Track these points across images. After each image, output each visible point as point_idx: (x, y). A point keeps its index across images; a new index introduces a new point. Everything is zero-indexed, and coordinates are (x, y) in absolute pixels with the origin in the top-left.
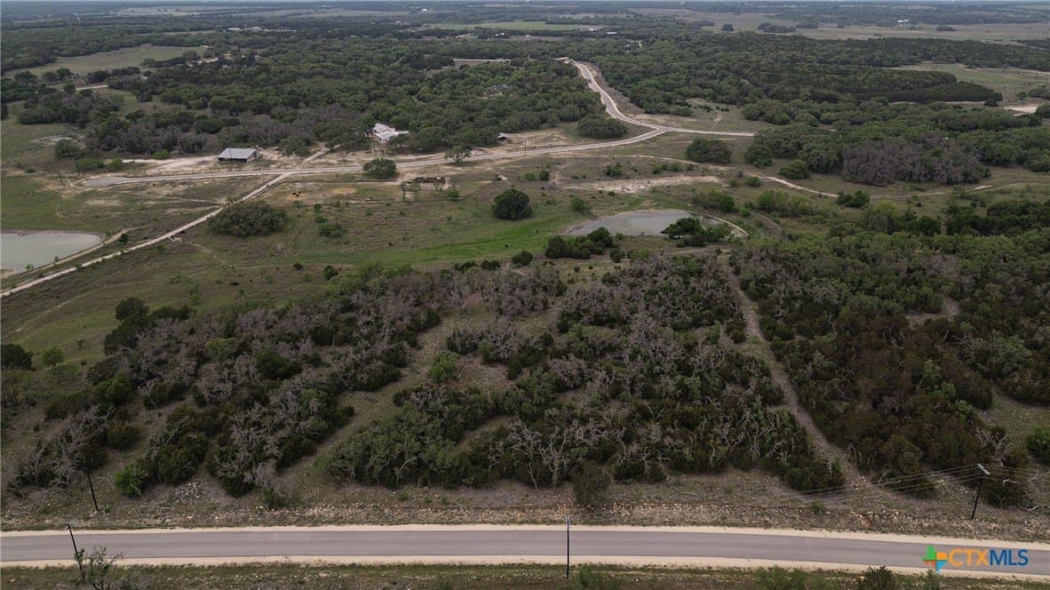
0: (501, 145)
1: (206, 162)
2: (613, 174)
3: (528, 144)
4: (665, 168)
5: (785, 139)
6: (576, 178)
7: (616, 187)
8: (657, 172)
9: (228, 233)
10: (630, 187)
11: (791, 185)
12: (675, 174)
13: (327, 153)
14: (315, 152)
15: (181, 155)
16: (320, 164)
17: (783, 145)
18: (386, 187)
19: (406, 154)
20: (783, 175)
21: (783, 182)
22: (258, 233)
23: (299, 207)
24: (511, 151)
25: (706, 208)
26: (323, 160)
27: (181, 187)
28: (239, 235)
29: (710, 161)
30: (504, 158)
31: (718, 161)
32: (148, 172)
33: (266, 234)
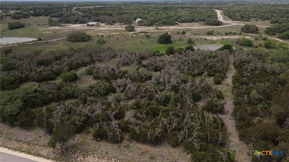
0: (175, 25)
1: (84, 25)
2: (209, 34)
3: (184, 25)
4: (230, 33)
5: (283, 26)
6: (195, 34)
7: (209, 38)
8: (226, 34)
9: (71, 41)
10: (214, 38)
11: (281, 41)
12: (234, 35)
13: (119, 25)
14: (115, 24)
15: (79, 24)
16: (115, 27)
17: (281, 28)
18: (129, 33)
19: (142, 26)
20: (279, 37)
21: (278, 40)
22: (79, 41)
23: (98, 36)
24: (177, 27)
25: (241, 45)
26: (116, 26)
27: (71, 30)
28: (73, 41)
29: (250, 32)
30: (173, 28)
31: (253, 32)
32: (66, 27)
33: (81, 42)
